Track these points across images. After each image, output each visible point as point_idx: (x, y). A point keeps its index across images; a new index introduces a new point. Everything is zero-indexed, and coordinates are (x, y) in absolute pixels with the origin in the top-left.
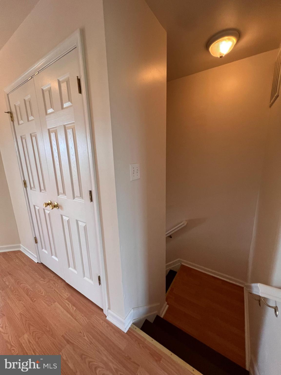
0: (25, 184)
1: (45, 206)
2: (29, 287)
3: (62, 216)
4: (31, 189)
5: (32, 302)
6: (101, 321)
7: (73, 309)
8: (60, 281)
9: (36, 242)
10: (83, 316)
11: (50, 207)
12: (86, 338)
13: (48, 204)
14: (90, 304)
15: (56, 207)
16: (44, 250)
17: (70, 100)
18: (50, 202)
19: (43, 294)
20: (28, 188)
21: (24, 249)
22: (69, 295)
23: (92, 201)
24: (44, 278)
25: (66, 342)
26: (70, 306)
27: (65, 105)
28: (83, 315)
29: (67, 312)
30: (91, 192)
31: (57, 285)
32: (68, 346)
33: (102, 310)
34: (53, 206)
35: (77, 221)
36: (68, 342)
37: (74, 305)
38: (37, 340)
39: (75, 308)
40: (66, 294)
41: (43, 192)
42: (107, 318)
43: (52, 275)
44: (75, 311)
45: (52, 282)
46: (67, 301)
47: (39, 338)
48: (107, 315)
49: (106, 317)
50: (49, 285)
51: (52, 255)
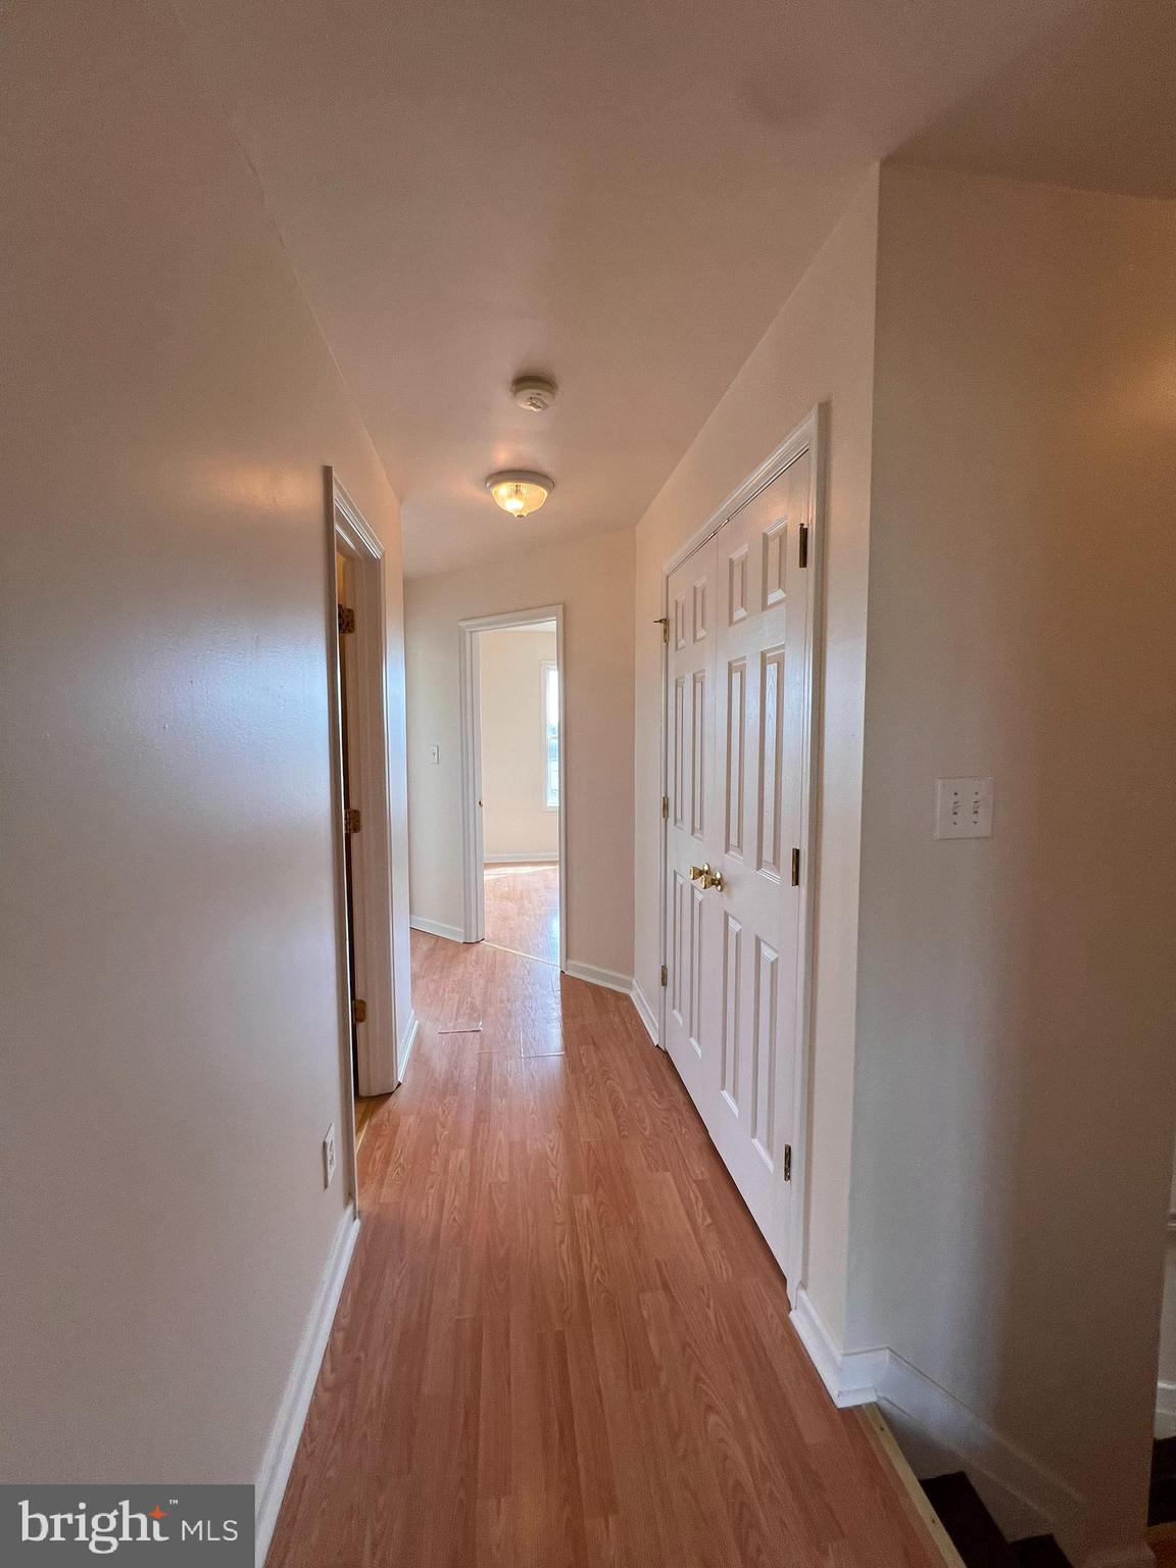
0: (666, 807)
1: (692, 877)
2: (623, 1097)
3: (726, 915)
4: (675, 824)
5: (617, 1135)
6: (770, 1310)
7: (704, 1219)
8: (697, 1125)
9: (664, 983)
10: (722, 1256)
11: (700, 882)
12: (711, 1314)
13: (701, 873)
14: (753, 1240)
15: (717, 885)
16: (676, 1012)
17: (780, 585)
18: (706, 868)
19: (647, 1133)
20: (671, 820)
21: (637, 995)
22: (707, 1176)
23: (797, 883)
24: (660, 1094)
25: (659, 1283)
26: (700, 1208)
27: (772, 598)
28: (724, 1253)
29: (687, 1212)
30: (797, 853)
31: (684, 1130)
32: (661, 1295)
33: (783, 1280)
34: (709, 880)
35: (758, 941)
36: (666, 1287)
37: (710, 1213)
38: (603, 1226)
39: (709, 1221)
40: (700, 1169)
41: (697, 837)
42: (793, 1315)
43: (681, 1096)
44: (707, 1226)
45: (674, 1114)
46: (694, 1185)
47: (608, 1225)
48: (793, 1305)
49: (790, 1310)
50: (667, 1119)
51: (691, 1036)
